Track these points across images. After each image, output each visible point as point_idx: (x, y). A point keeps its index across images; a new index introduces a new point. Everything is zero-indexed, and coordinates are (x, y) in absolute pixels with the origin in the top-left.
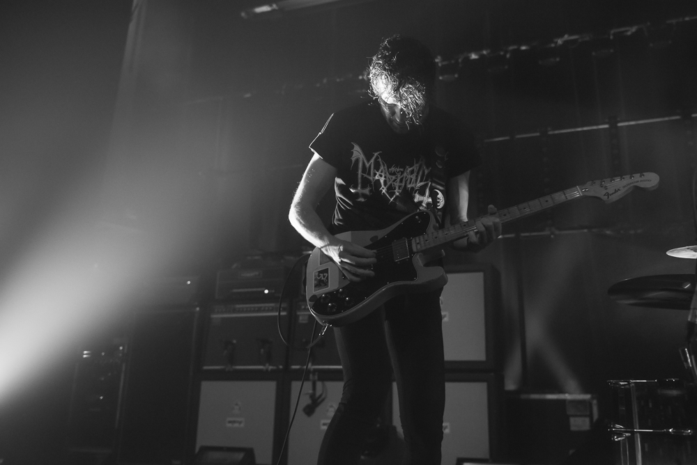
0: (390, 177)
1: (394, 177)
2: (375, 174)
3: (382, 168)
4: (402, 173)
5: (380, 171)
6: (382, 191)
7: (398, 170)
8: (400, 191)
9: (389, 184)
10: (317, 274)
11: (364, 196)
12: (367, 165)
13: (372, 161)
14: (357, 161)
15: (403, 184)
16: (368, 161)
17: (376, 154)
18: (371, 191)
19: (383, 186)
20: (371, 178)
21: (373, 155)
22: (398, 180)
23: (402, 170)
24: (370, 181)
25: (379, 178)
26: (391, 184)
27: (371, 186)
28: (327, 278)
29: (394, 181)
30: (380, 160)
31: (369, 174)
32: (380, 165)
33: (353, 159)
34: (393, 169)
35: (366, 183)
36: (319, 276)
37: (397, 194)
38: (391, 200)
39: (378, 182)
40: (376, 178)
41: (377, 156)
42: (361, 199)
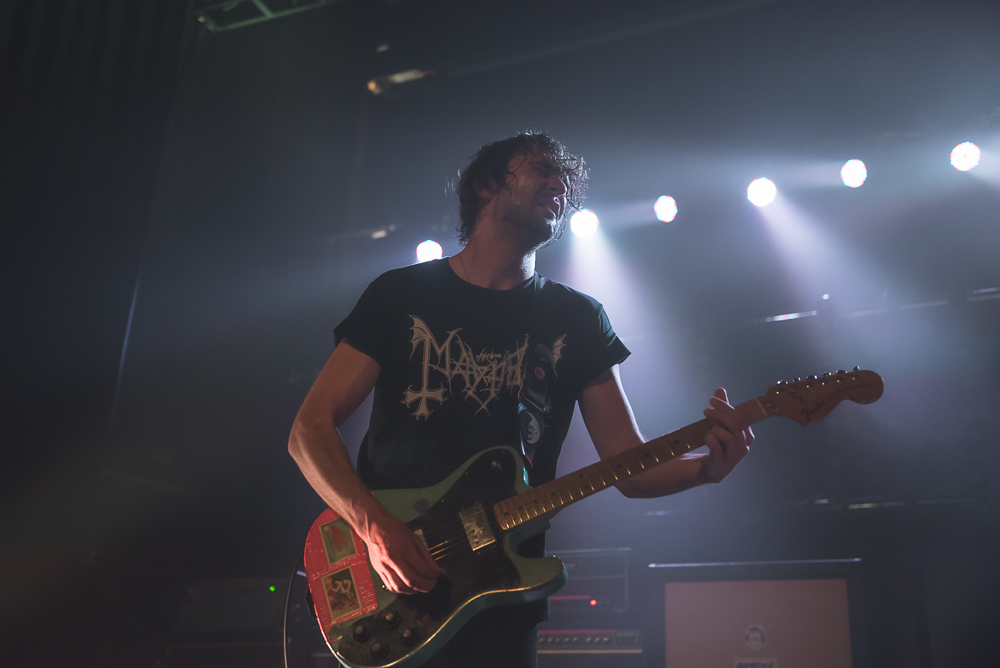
0: (479, 368)
1: (486, 369)
2: (453, 367)
3: (464, 354)
4: (499, 361)
5: (461, 360)
6: (465, 393)
7: (492, 356)
8: (499, 390)
9: (478, 380)
10: (330, 581)
11: (431, 403)
12: (439, 352)
13: (447, 344)
14: (421, 345)
15: (502, 380)
16: (440, 345)
17: (452, 333)
18: (445, 395)
19: (468, 385)
20: (447, 373)
21: (448, 335)
22: (494, 372)
23: (499, 356)
24: (444, 377)
25: (461, 371)
26: (482, 379)
27: (446, 386)
28: (352, 589)
29: (487, 374)
30: (460, 342)
31: (443, 365)
32: (460, 351)
33: (415, 343)
34: (483, 356)
35: (436, 380)
36: (335, 586)
37: (493, 395)
38: (484, 406)
39: (459, 379)
40: (455, 372)
41: (454, 337)
42: (423, 410)
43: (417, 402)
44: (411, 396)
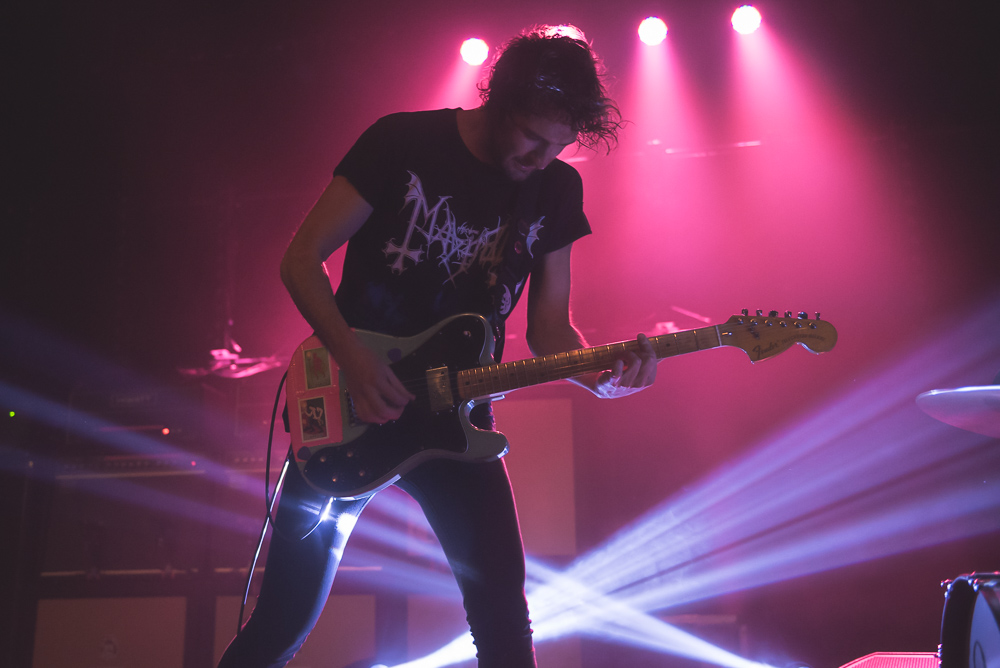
0: (458, 240)
1: (462, 242)
2: (435, 232)
3: (448, 223)
4: (476, 237)
5: (445, 227)
6: (441, 259)
7: (470, 232)
8: (469, 265)
9: (453, 251)
10: (305, 405)
11: (407, 261)
12: (427, 214)
13: (436, 209)
14: (413, 202)
15: (474, 255)
16: (430, 207)
17: (443, 199)
18: (422, 257)
19: (445, 252)
20: (428, 237)
21: (439, 200)
22: (468, 248)
23: (476, 232)
24: (424, 240)
25: (442, 239)
26: (456, 252)
27: (424, 249)
28: (323, 417)
29: (461, 248)
30: (447, 210)
31: (427, 229)
32: (445, 218)
33: (408, 199)
34: (462, 229)
35: (417, 241)
36: (309, 411)
37: (462, 269)
38: (451, 278)
39: (437, 245)
40: (436, 238)
41: (444, 204)
42: (398, 265)
43: (395, 256)
44: (391, 248)
